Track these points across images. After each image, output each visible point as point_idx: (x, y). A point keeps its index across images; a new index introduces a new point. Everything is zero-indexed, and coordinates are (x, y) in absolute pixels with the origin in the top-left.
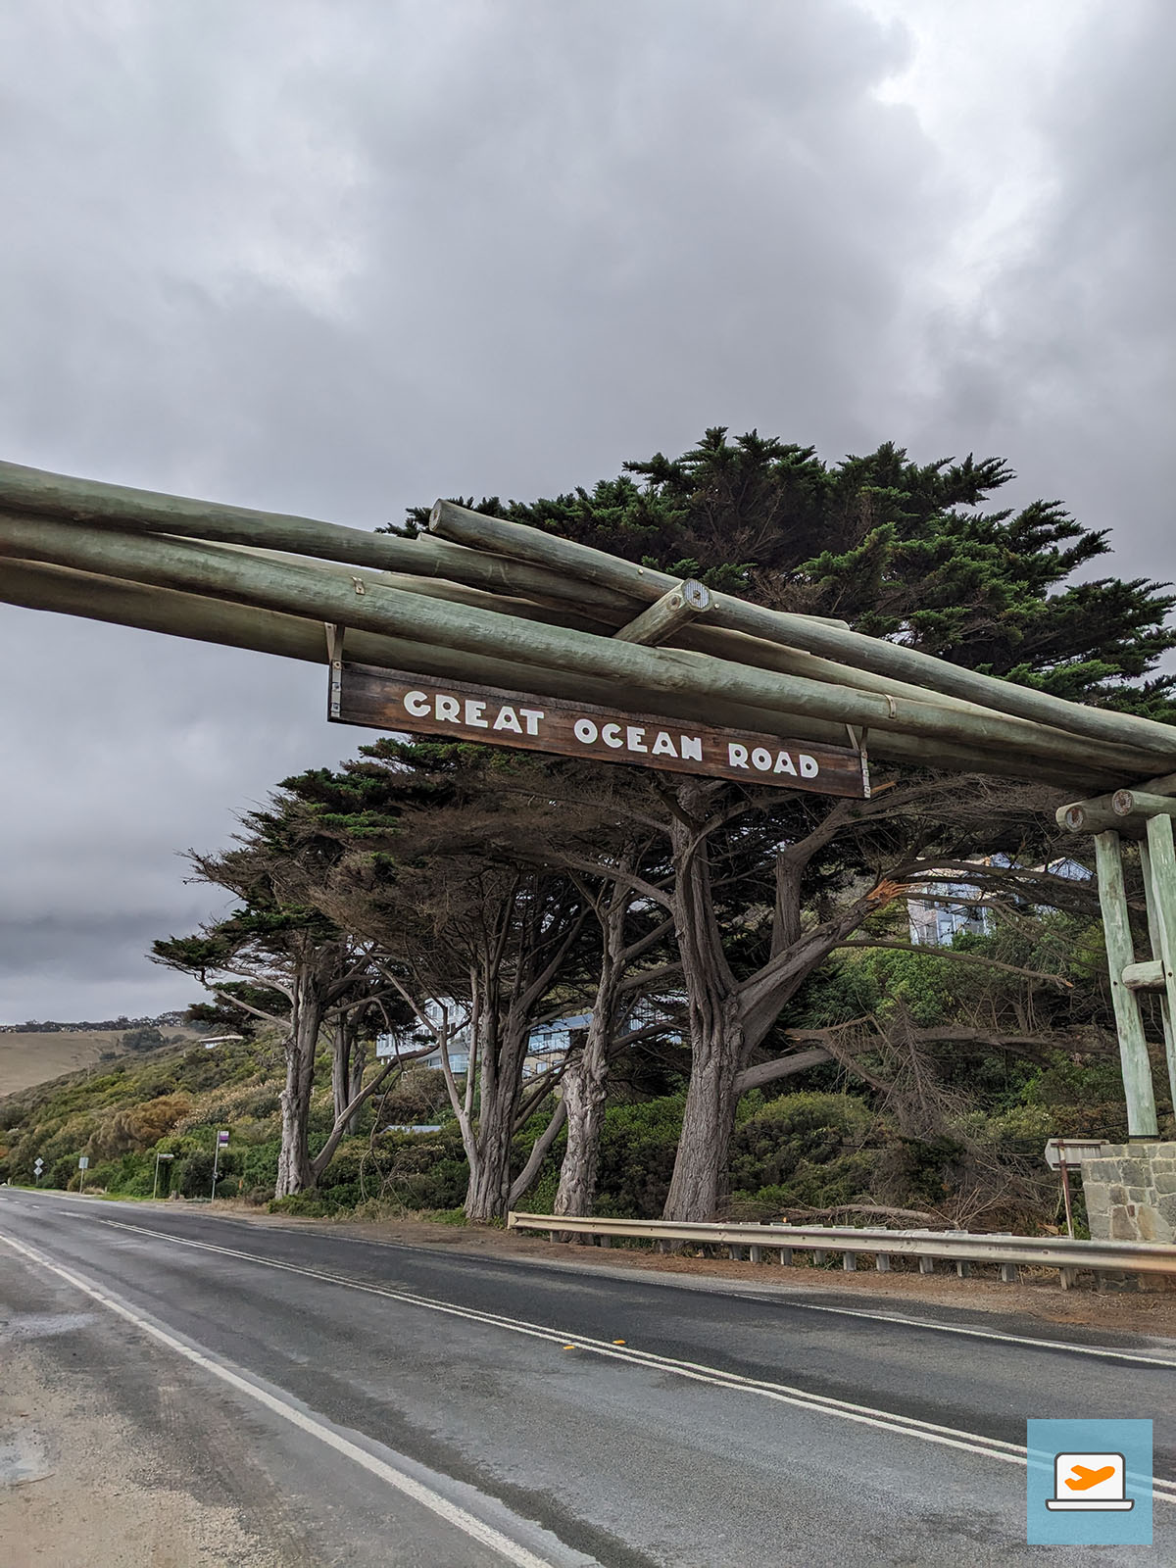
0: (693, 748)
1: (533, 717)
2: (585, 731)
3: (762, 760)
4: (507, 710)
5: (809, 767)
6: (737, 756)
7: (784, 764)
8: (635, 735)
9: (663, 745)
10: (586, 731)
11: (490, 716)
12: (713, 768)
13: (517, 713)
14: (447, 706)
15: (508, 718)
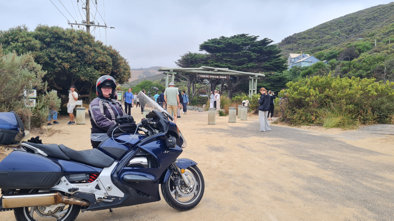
0: (218, 77)
1: (208, 76)
2: (211, 77)
3: (222, 77)
4: (206, 76)
5: (226, 77)
6: (221, 77)
7: (224, 77)
8: (214, 76)
9: (216, 77)
12: (219, 78)
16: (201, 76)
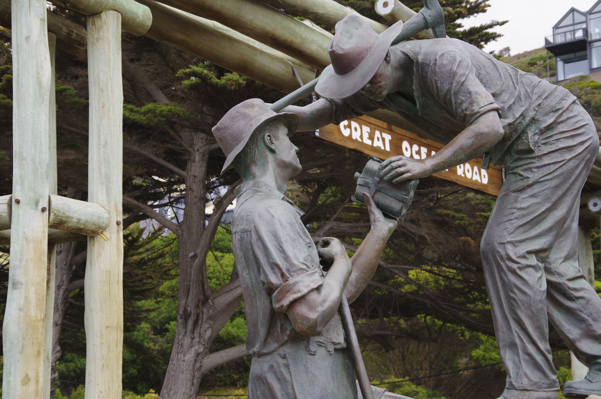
1: (388, 137)
3: (469, 171)
4: (377, 134)
5: (485, 177)
6: (460, 168)
7: (476, 175)
8: (424, 152)
10: (406, 149)
11: (371, 138)
13: (381, 135)
14: (356, 129)
15: (378, 139)
16: (345, 127)
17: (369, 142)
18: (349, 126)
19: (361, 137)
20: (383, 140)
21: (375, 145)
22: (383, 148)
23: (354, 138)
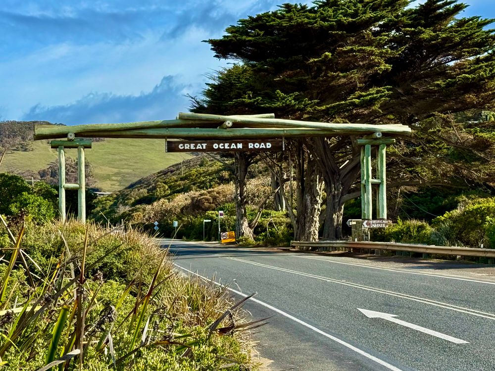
0: (240, 146)
1: (205, 144)
3: (257, 146)
4: (199, 145)
5: (269, 145)
6: (251, 146)
7: (262, 146)
8: (227, 145)
9: (233, 146)
10: (216, 146)
12: (245, 149)
14: (187, 146)
16: (181, 147)
17: (194, 148)
18: (184, 146)
19: (190, 147)
20: (202, 146)
21: (197, 148)
22: (201, 148)
23: (186, 148)
